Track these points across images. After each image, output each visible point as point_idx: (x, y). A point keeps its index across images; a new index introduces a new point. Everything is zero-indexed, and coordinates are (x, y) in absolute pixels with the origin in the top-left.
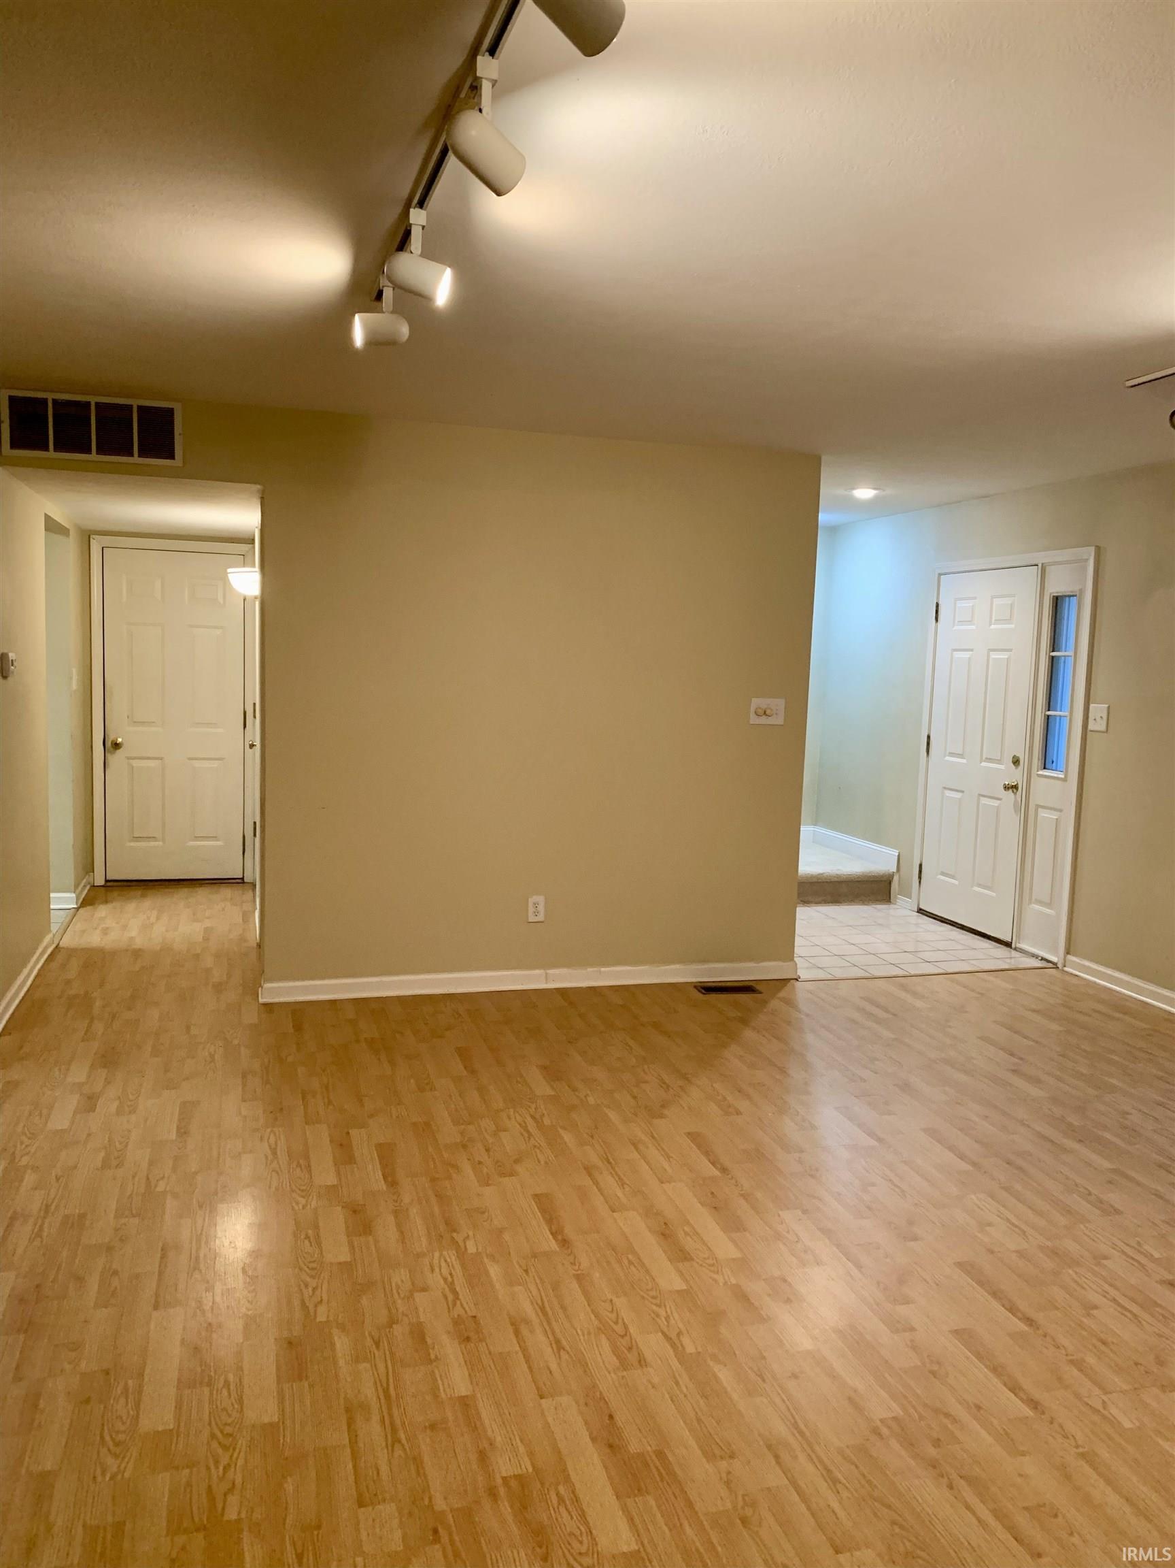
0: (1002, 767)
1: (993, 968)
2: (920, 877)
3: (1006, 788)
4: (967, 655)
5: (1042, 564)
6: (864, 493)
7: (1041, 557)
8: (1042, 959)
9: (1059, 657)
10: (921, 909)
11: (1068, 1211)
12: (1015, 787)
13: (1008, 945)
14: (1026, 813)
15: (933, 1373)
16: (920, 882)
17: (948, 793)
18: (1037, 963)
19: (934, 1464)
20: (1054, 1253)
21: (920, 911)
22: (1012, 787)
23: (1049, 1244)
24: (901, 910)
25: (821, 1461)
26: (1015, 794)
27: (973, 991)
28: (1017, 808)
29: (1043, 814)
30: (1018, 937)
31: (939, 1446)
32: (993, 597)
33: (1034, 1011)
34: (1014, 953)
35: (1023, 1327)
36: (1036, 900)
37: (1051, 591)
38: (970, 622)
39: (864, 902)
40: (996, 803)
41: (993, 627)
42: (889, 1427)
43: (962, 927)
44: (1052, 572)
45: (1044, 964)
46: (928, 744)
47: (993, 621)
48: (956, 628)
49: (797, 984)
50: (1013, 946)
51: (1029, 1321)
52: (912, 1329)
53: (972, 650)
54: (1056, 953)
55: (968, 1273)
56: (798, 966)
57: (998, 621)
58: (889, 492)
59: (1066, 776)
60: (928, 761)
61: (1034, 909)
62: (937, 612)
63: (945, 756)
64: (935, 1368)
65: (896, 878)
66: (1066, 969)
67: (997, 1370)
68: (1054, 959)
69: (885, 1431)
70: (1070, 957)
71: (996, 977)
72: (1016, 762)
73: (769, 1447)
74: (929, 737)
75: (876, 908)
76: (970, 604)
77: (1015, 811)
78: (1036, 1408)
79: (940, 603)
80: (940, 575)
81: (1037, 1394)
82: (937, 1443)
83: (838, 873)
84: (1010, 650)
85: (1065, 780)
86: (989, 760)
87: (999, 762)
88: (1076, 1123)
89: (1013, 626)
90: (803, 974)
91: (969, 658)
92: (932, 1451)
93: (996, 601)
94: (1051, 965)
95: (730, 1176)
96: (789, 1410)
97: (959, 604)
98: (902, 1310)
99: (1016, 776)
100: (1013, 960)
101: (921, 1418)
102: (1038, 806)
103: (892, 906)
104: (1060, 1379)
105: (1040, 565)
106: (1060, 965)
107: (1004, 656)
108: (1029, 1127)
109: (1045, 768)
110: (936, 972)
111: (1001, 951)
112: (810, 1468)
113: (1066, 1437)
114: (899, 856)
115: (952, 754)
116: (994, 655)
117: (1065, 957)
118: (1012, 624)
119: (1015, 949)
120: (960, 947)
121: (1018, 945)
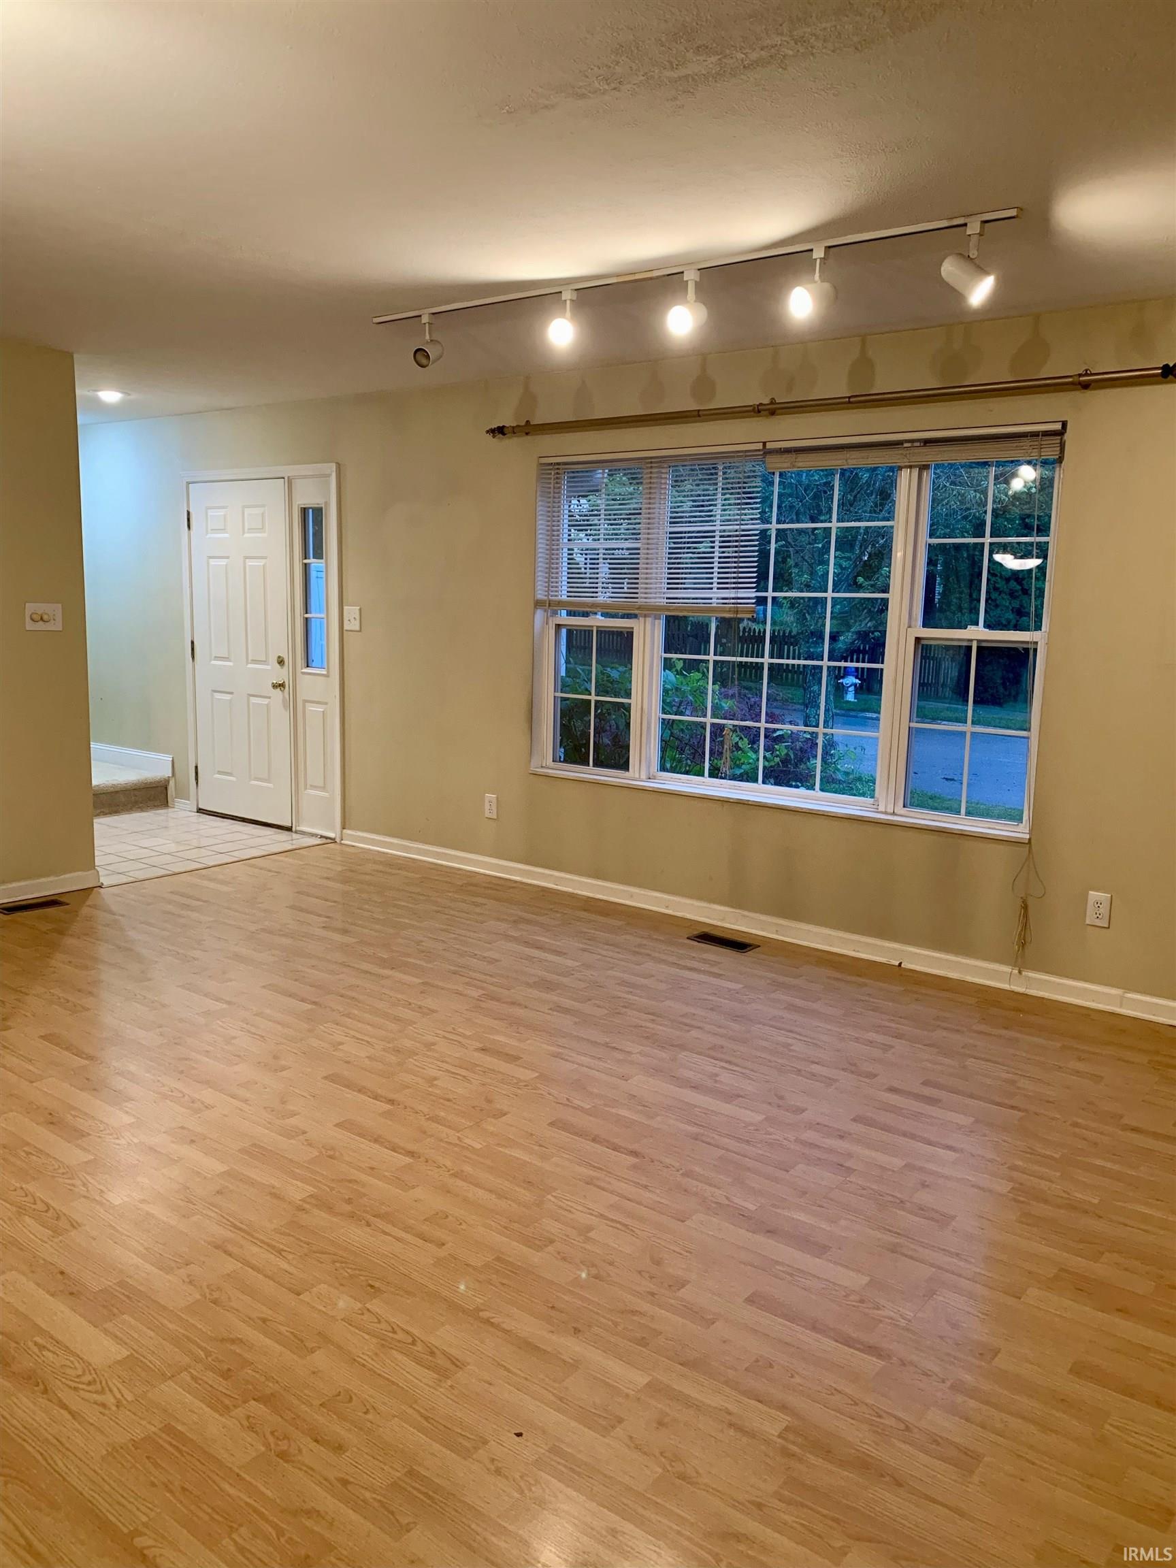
0: (268, 667)
1: (280, 850)
2: (197, 779)
3: (275, 686)
4: (223, 562)
5: (288, 477)
6: (110, 396)
7: (288, 471)
8: (322, 837)
9: (309, 564)
10: (200, 809)
11: (397, 1019)
12: (281, 686)
13: (289, 829)
14: (294, 708)
15: (331, 1157)
16: (197, 783)
17: (217, 696)
18: (319, 841)
19: (351, 1216)
20: (397, 1051)
21: (200, 811)
22: (280, 685)
23: (391, 1045)
24: (181, 812)
25: (262, 1242)
26: (283, 691)
27: (270, 871)
28: (286, 705)
29: (311, 708)
30: (298, 821)
31: (352, 1203)
32: (244, 507)
33: (328, 878)
34: (295, 836)
35: (388, 1107)
36: (311, 786)
37: (300, 503)
38: (223, 530)
39: (142, 809)
40: (266, 701)
41: (246, 535)
42: (308, 1203)
43: (244, 820)
44: (297, 484)
45: (324, 841)
46: (193, 649)
47: (246, 530)
48: (209, 536)
49: (102, 890)
50: (294, 829)
51: (391, 1102)
52: (304, 1132)
53: (228, 558)
54: (332, 829)
55: (333, 1081)
56: (100, 874)
57: (251, 530)
58: (134, 396)
59: (328, 672)
60: (194, 667)
61: (310, 794)
62: (189, 520)
63: (211, 660)
64: (331, 1153)
65: (172, 783)
66: (343, 842)
67: (377, 1140)
68: (332, 835)
69: (307, 1206)
70: (346, 831)
71: (286, 857)
72: (281, 662)
73: (217, 1247)
74: (192, 643)
75: (155, 814)
76: (221, 512)
77: (284, 706)
78: (413, 1156)
79: (191, 511)
80: (188, 483)
81: (411, 1147)
82: (349, 1201)
83: (115, 783)
84: (265, 558)
85: (327, 676)
86: (255, 661)
87: (264, 662)
88: (385, 957)
89: (265, 535)
90: (105, 881)
91: (226, 565)
92: (348, 1208)
93: (247, 511)
94: (329, 841)
95: (99, 1062)
96: (224, 1217)
97: (210, 513)
98: (293, 1121)
99: (282, 675)
100: (294, 842)
101: (332, 1189)
102: (305, 701)
103: (170, 810)
104: (425, 1132)
105: (286, 478)
106: (338, 840)
107: (261, 563)
108: (349, 966)
109: (308, 666)
110: (231, 861)
111: (283, 836)
112: (255, 1249)
113: (439, 1167)
114: (173, 761)
115: (217, 658)
116: (250, 563)
117: (342, 832)
118: (264, 532)
119: (296, 832)
120: (245, 837)
121: (298, 828)
